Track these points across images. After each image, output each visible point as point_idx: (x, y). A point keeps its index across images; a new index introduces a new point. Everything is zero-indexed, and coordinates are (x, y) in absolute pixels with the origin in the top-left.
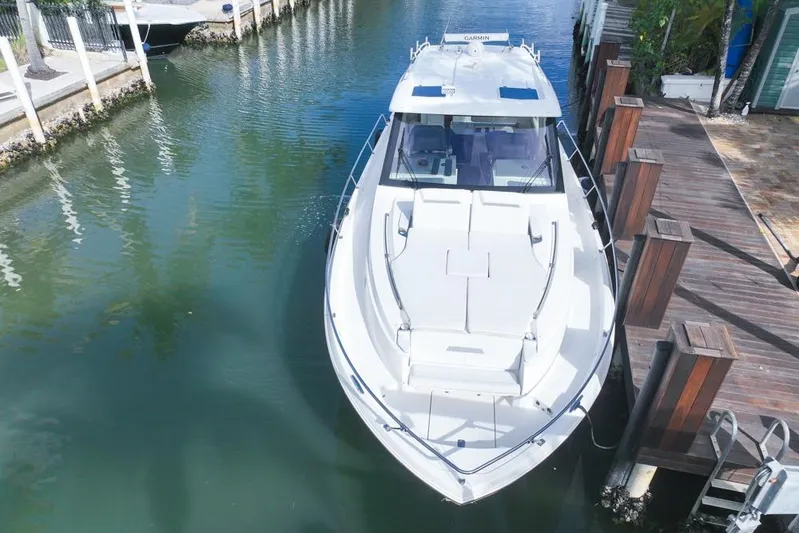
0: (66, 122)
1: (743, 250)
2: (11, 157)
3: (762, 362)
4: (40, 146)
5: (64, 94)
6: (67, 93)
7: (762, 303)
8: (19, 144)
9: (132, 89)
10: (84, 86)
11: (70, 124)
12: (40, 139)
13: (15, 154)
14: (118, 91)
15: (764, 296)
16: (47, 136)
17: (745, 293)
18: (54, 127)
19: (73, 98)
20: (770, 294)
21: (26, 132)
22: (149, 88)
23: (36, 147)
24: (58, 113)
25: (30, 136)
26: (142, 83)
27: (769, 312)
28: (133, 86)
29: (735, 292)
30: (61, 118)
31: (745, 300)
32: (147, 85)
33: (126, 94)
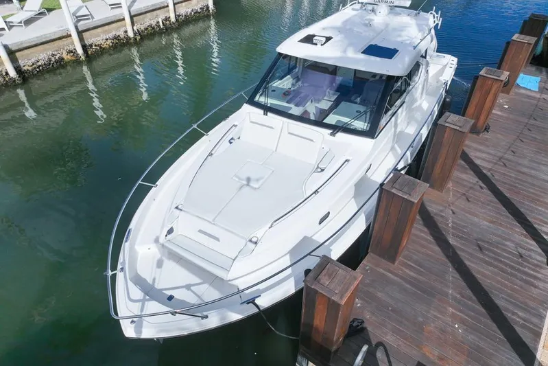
0: (150, 26)
1: (536, 226)
2: (113, 43)
3: (462, 322)
4: (130, 39)
5: (151, 9)
6: (154, 8)
7: (512, 275)
8: (119, 36)
9: (199, 10)
10: (166, 5)
11: (153, 28)
12: (131, 34)
13: (115, 41)
14: (190, 10)
15: (519, 271)
16: (135, 34)
17: (501, 262)
18: (143, 28)
19: (158, 11)
20: (526, 270)
21: (123, 29)
22: (211, 11)
23: (128, 38)
24: (146, 20)
25: (126, 32)
26: (208, 7)
27: (510, 284)
28: (200, 9)
29: (492, 258)
30: (148, 24)
31: (496, 267)
32: (210, 9)
33: (195, 13)
